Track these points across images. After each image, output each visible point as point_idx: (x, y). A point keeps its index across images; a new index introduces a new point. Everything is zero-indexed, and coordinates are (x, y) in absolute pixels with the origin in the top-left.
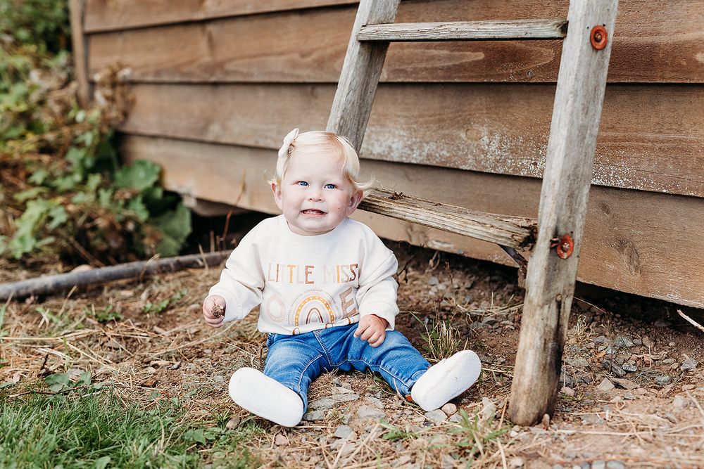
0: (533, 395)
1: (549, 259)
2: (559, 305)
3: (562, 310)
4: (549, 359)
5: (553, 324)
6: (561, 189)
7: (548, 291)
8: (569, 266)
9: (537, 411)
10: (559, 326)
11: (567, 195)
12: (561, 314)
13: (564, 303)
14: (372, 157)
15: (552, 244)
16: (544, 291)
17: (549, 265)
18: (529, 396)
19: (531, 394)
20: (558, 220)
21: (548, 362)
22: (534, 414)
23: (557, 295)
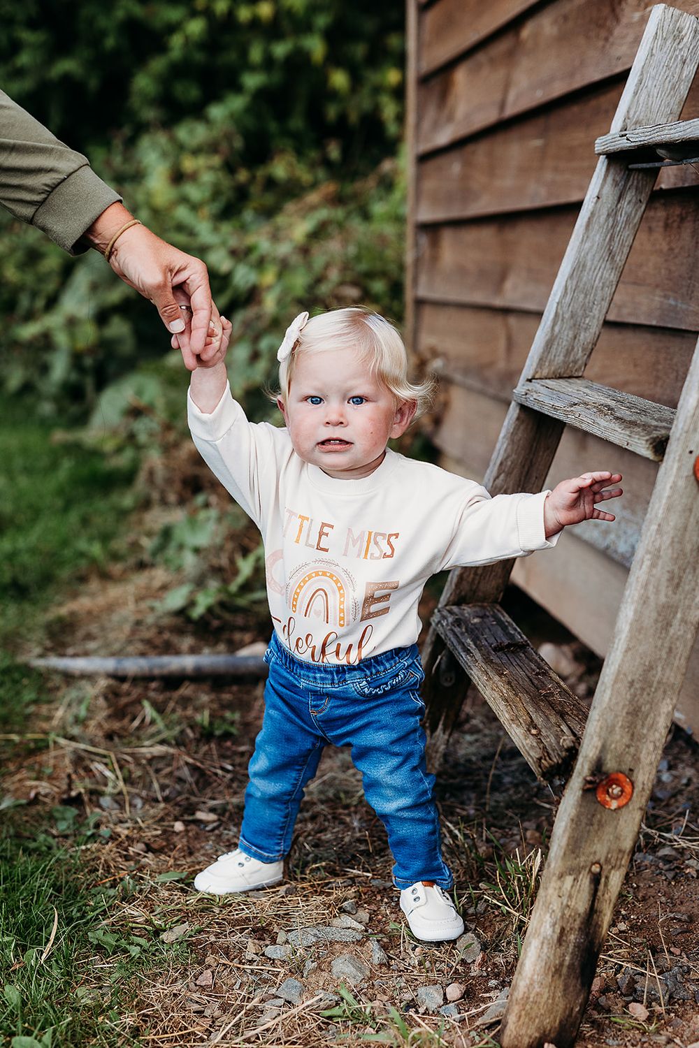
0: (531, 1008)
1: (581, 806)
2: (596, 880)
3: (601, 887)
4: (567, 958)
5: (581, 905)
6: (614, 701)
7: (573, 856)
8: (622, 822)
9: (537, 1035)
10: (592, 911)
11: (625, 711)
12: (600, 894)
13: (607, 878)
14: (614, 556)
15: (585, 785)
16: (565, 854)
17: (579, 815)
18: (524, 1009)
19: (528, 1007)
20: (604, 748)
21: (567, 963)
22: (530, 1037)
23: (593, 864)
